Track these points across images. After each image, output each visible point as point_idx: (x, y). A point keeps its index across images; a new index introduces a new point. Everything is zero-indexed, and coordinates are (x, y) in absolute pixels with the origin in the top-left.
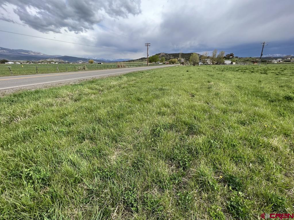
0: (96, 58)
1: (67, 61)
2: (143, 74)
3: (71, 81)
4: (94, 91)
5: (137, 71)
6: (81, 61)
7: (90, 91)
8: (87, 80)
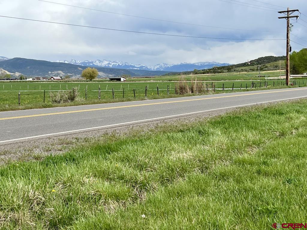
0: (104, 64)
1: (17, 74)
2: (282, 118)
3: (37, 144)
4: (118, 188)
5: (257, 108)
6: (60, 72)
7: (105, 186)
8: (86, 140)
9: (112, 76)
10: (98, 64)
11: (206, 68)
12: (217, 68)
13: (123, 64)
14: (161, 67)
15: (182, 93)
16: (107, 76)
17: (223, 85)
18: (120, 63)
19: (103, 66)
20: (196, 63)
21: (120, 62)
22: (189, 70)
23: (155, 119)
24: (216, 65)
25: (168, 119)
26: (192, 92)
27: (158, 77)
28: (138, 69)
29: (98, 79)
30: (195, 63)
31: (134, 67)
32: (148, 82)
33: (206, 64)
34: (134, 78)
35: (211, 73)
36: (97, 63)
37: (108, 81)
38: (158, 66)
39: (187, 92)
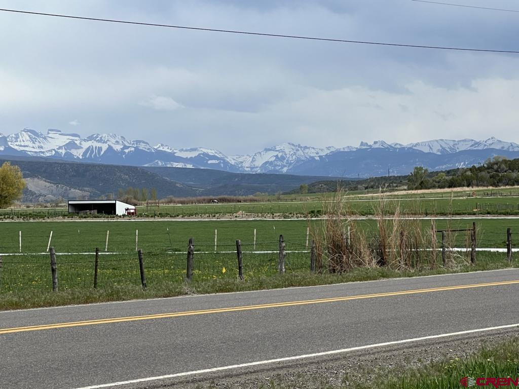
0: (53, 145)
9: (80, 196)
10: (25, 145)
11: (461, 166)
12: (503, 166)
13: (125, 147)
14: (282, 158)
15: (338, 267)
16: (65, 196)
17: (509, 234)
18: (117, 142)
19: (48, 154)
20: (424, 144)
21: (114, 136)
22: (395, 173)
23: (186, 377)
24: (501, 151)
25: (237, 375)
26: (382, 262)
27: (268, 198)
28: (190, 166)
29: (23, 208)
30: (417, 144)
31: (171, 157)
32: (226, 218)
33: (462, 147)
34: (170, 202)
35: (481, 182)
36: (26, 143)
37: (64, 216)
38: (269, 157)
39: (360, 264)
